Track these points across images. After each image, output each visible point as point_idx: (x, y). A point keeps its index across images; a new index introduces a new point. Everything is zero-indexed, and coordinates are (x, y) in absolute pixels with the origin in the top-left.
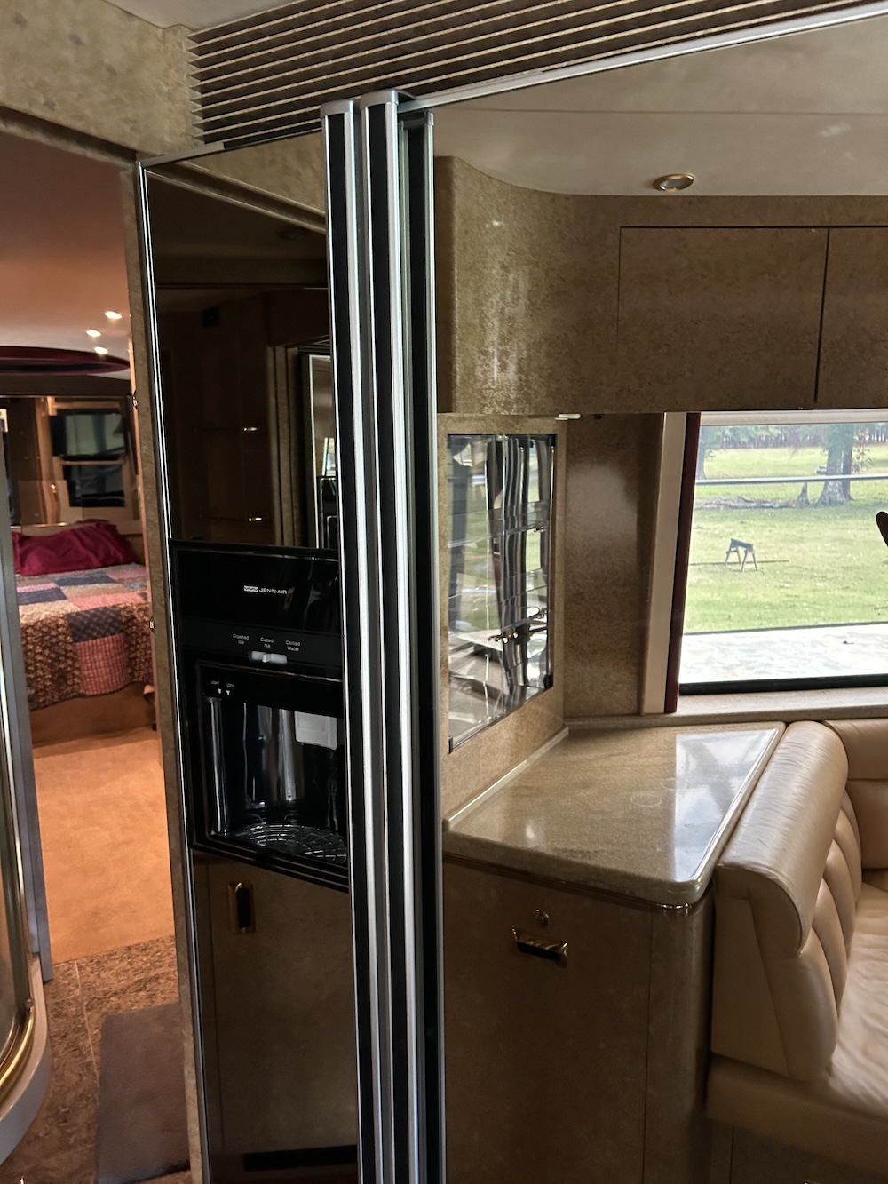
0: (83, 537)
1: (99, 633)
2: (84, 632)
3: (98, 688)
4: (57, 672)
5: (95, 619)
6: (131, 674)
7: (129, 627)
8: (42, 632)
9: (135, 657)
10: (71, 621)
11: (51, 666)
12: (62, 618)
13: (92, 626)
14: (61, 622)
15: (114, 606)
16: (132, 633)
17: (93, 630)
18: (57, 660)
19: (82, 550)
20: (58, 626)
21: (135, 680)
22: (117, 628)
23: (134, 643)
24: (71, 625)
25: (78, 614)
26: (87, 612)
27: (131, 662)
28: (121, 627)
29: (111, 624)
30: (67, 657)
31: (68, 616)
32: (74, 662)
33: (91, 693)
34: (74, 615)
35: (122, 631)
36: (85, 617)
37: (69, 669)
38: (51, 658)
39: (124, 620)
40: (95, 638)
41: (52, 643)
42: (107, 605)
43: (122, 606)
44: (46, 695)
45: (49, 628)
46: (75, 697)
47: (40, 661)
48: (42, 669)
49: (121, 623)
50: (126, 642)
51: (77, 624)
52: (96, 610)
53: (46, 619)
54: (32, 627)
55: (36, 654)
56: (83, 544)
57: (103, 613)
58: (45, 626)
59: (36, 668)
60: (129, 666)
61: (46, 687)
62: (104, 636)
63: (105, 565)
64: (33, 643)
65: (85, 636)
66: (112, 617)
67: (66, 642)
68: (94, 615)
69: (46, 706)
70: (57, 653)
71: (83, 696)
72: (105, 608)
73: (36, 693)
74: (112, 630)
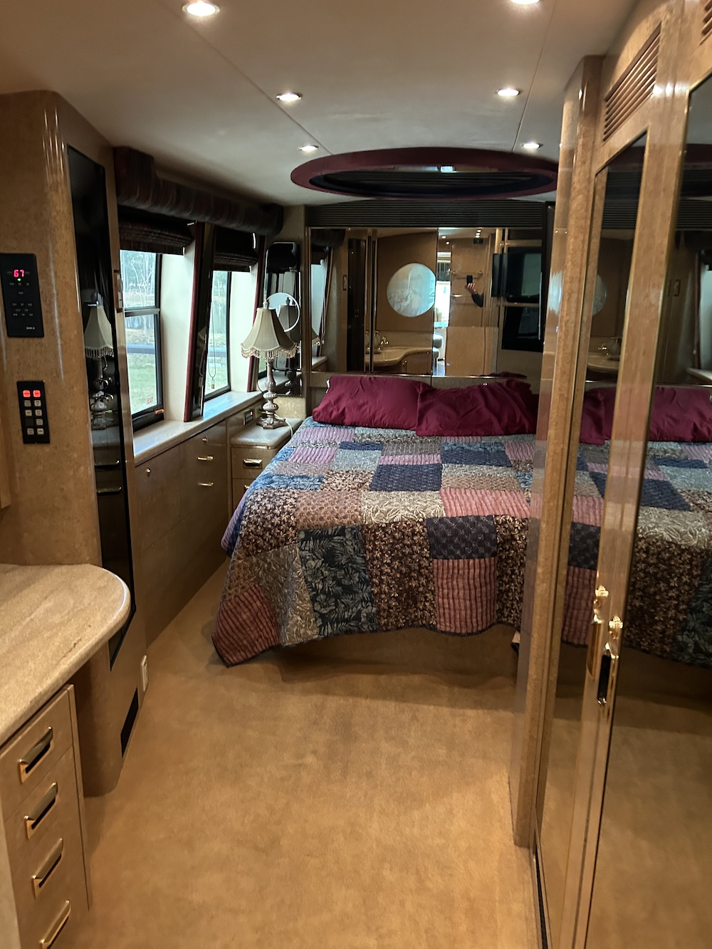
0: (490, 396)
1: (463, 552)
2: (445, 546)
3: (453, 626)
4: (406, 591)
5: (462, 532)
6: (500, 611)
7: (505, 549)
8: (394, 538)
9: (509, 590)
10: (432, 529)
11: (400, 583)
12: (421, 524)
13: (456, 540)
14: (419, 528)
15: (490, 517)
16: (508, 558)
17: (457, 547)
18: (408, 575)
19: (485, 411)
20: (414, 534)
21: (505, 620)
22: (488, 550)
23: (509, 572)
24: (430, 535)
25: (441, 520)
26: (453, 519)
27: (501, 596)
28: (494, 549)
29: (481, 544)
30: (420, 574)
31: (429, 522)
32: (428, 582)
33: (443, 628)
34: (436, 521)
35: (494, 555)
36: (448, 527)
37: (421, 589)
38: (401, 572)
39: (499, 539)
40: (458, 558)
41: (403, 553)
42: (481, 514)
43: (500, 519)
44: (389, 616)
45: (403, 534)
46: (424, 625)
47: (388, 574)
48: (388, 585)
49: (494, 543)
50: (498, 568)
51: (438, 534)
52: (466, 518)
53: (402, 521)
54: (383, 529)
55: (383, 564)
56: (487, 405)
57: (473, 525)
58: (399, 530)
59: (381, 581)
60: (499, 600)
61: (390, 607)
62: (469, 557)
63: (507, 433)
64: (381, 551)
65: (445, 553)
66: (484, 534)
67: (421, 555)
68: (461, 526)
69: (387, 630)
70: (409, 567)
71: (433, 628)
72: (478, 518)
73: (378, 612)
74: (481, 550)
